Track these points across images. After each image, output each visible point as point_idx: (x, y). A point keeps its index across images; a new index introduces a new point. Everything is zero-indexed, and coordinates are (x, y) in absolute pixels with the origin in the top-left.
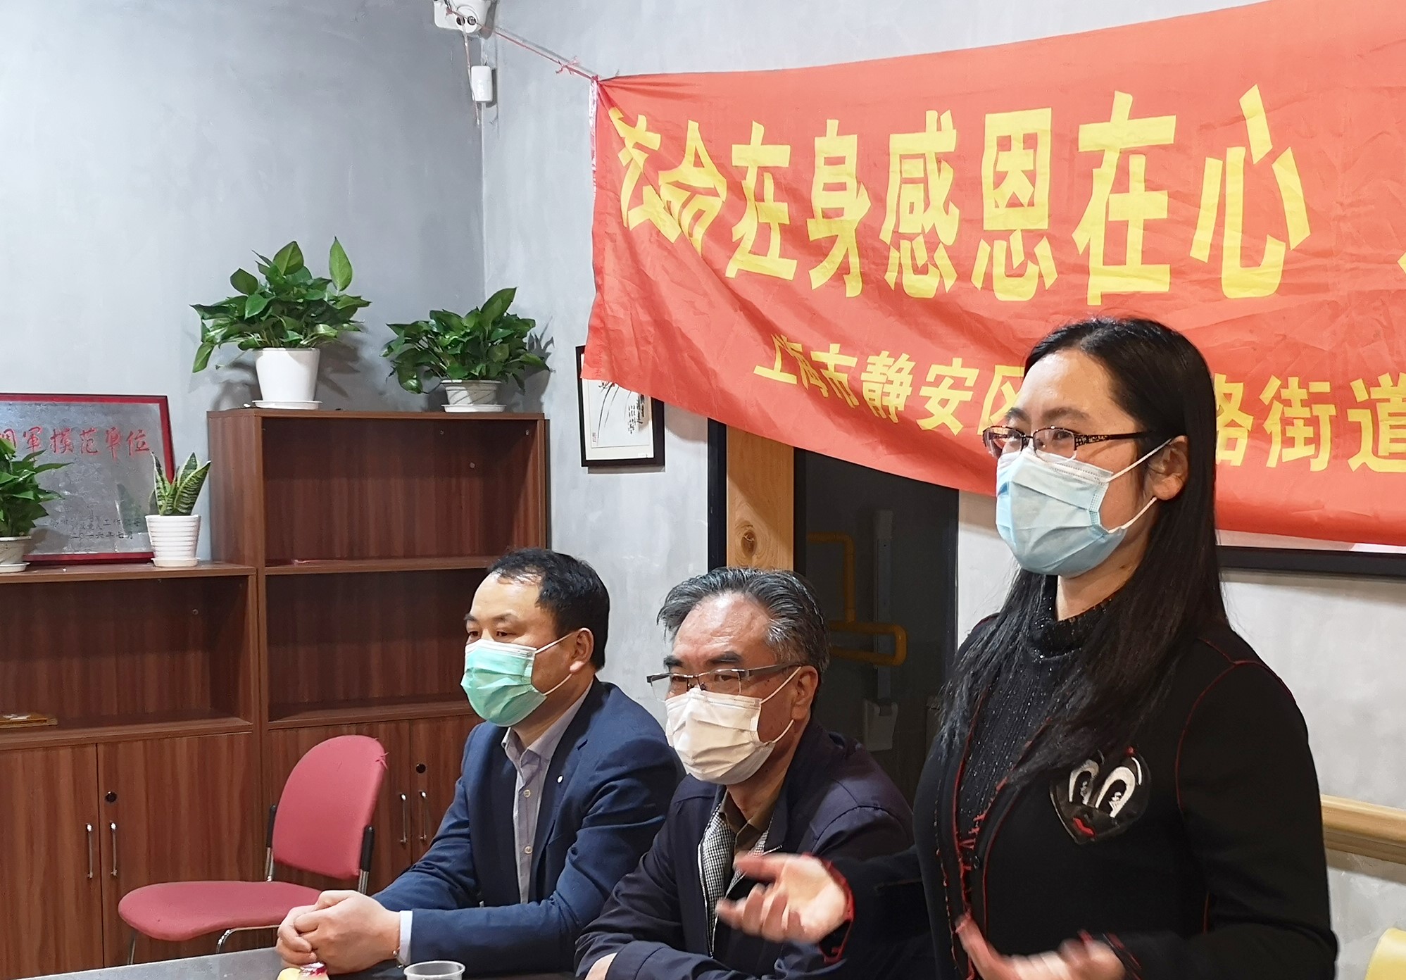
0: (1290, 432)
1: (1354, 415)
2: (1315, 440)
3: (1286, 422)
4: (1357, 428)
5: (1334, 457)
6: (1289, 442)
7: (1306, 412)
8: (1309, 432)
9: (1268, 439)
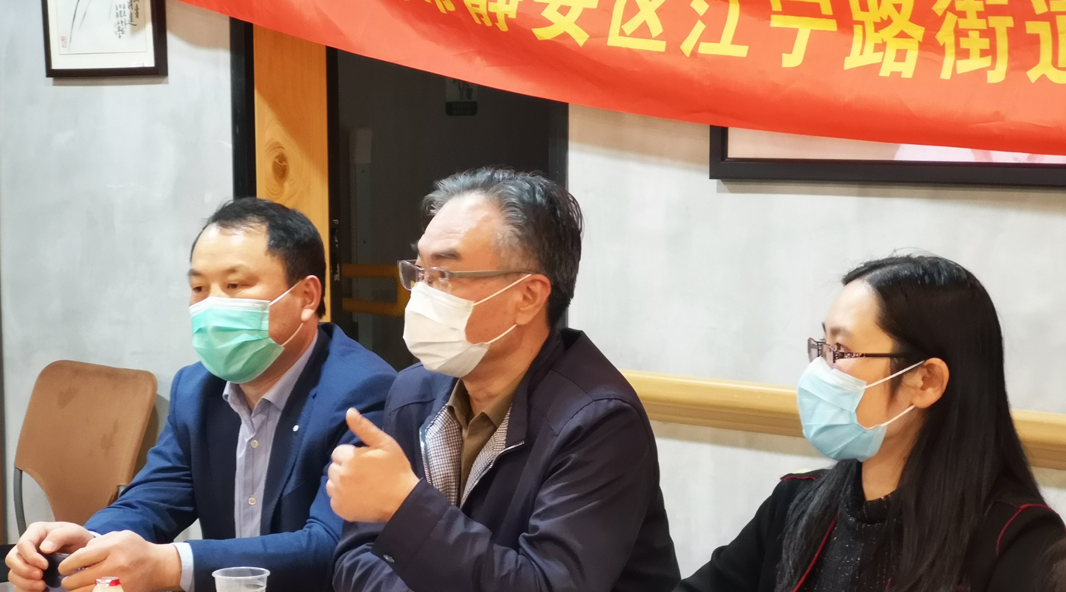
0: (964, 44)
1: (1032, 27)
2: (991, 52)
3: (960, 33)
4: (1035, 40)
5: (1011, 69)
6: (963, 54)
7: (982, 24)
8: (985, 43)
9: (941, 50)
